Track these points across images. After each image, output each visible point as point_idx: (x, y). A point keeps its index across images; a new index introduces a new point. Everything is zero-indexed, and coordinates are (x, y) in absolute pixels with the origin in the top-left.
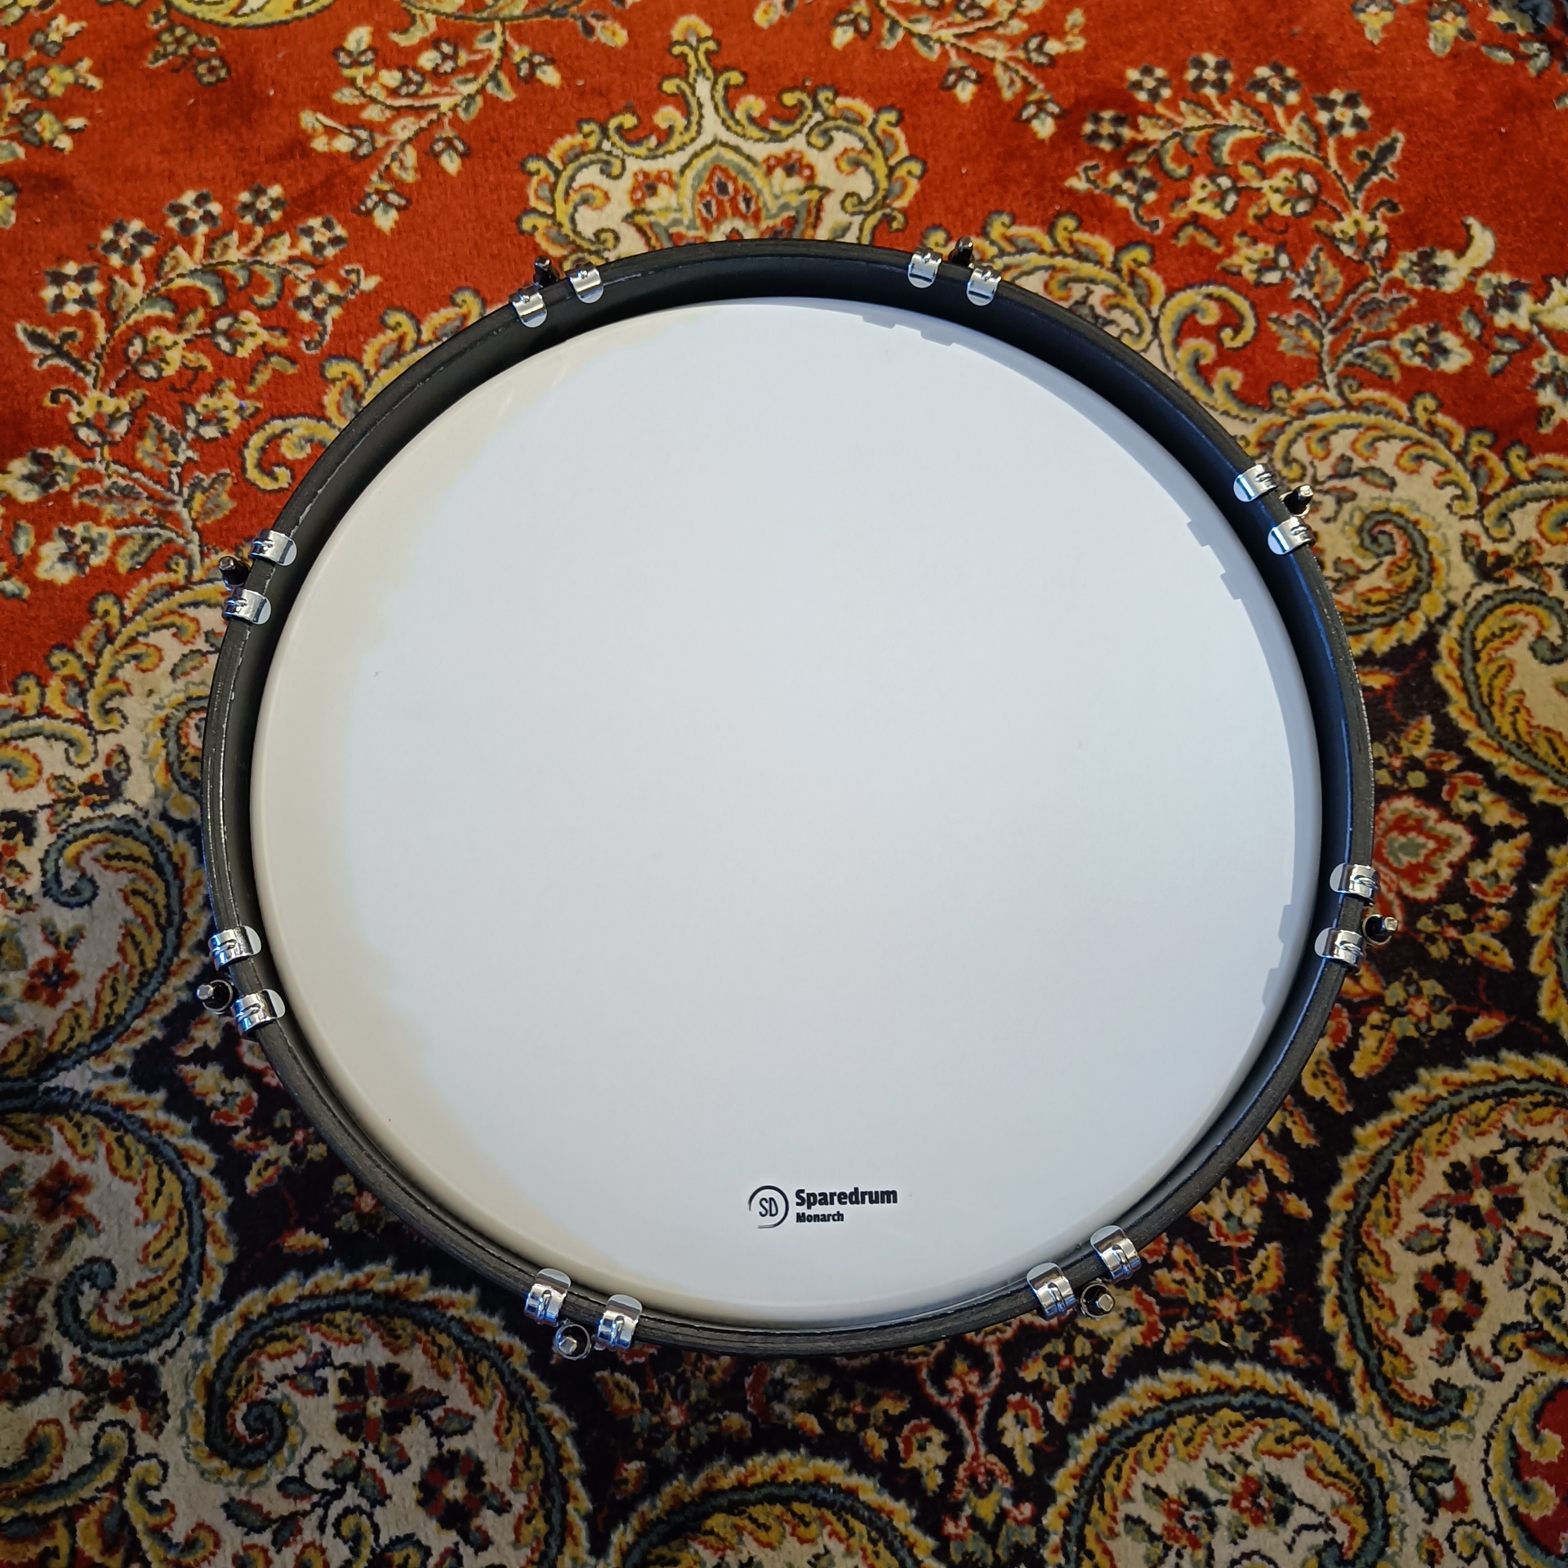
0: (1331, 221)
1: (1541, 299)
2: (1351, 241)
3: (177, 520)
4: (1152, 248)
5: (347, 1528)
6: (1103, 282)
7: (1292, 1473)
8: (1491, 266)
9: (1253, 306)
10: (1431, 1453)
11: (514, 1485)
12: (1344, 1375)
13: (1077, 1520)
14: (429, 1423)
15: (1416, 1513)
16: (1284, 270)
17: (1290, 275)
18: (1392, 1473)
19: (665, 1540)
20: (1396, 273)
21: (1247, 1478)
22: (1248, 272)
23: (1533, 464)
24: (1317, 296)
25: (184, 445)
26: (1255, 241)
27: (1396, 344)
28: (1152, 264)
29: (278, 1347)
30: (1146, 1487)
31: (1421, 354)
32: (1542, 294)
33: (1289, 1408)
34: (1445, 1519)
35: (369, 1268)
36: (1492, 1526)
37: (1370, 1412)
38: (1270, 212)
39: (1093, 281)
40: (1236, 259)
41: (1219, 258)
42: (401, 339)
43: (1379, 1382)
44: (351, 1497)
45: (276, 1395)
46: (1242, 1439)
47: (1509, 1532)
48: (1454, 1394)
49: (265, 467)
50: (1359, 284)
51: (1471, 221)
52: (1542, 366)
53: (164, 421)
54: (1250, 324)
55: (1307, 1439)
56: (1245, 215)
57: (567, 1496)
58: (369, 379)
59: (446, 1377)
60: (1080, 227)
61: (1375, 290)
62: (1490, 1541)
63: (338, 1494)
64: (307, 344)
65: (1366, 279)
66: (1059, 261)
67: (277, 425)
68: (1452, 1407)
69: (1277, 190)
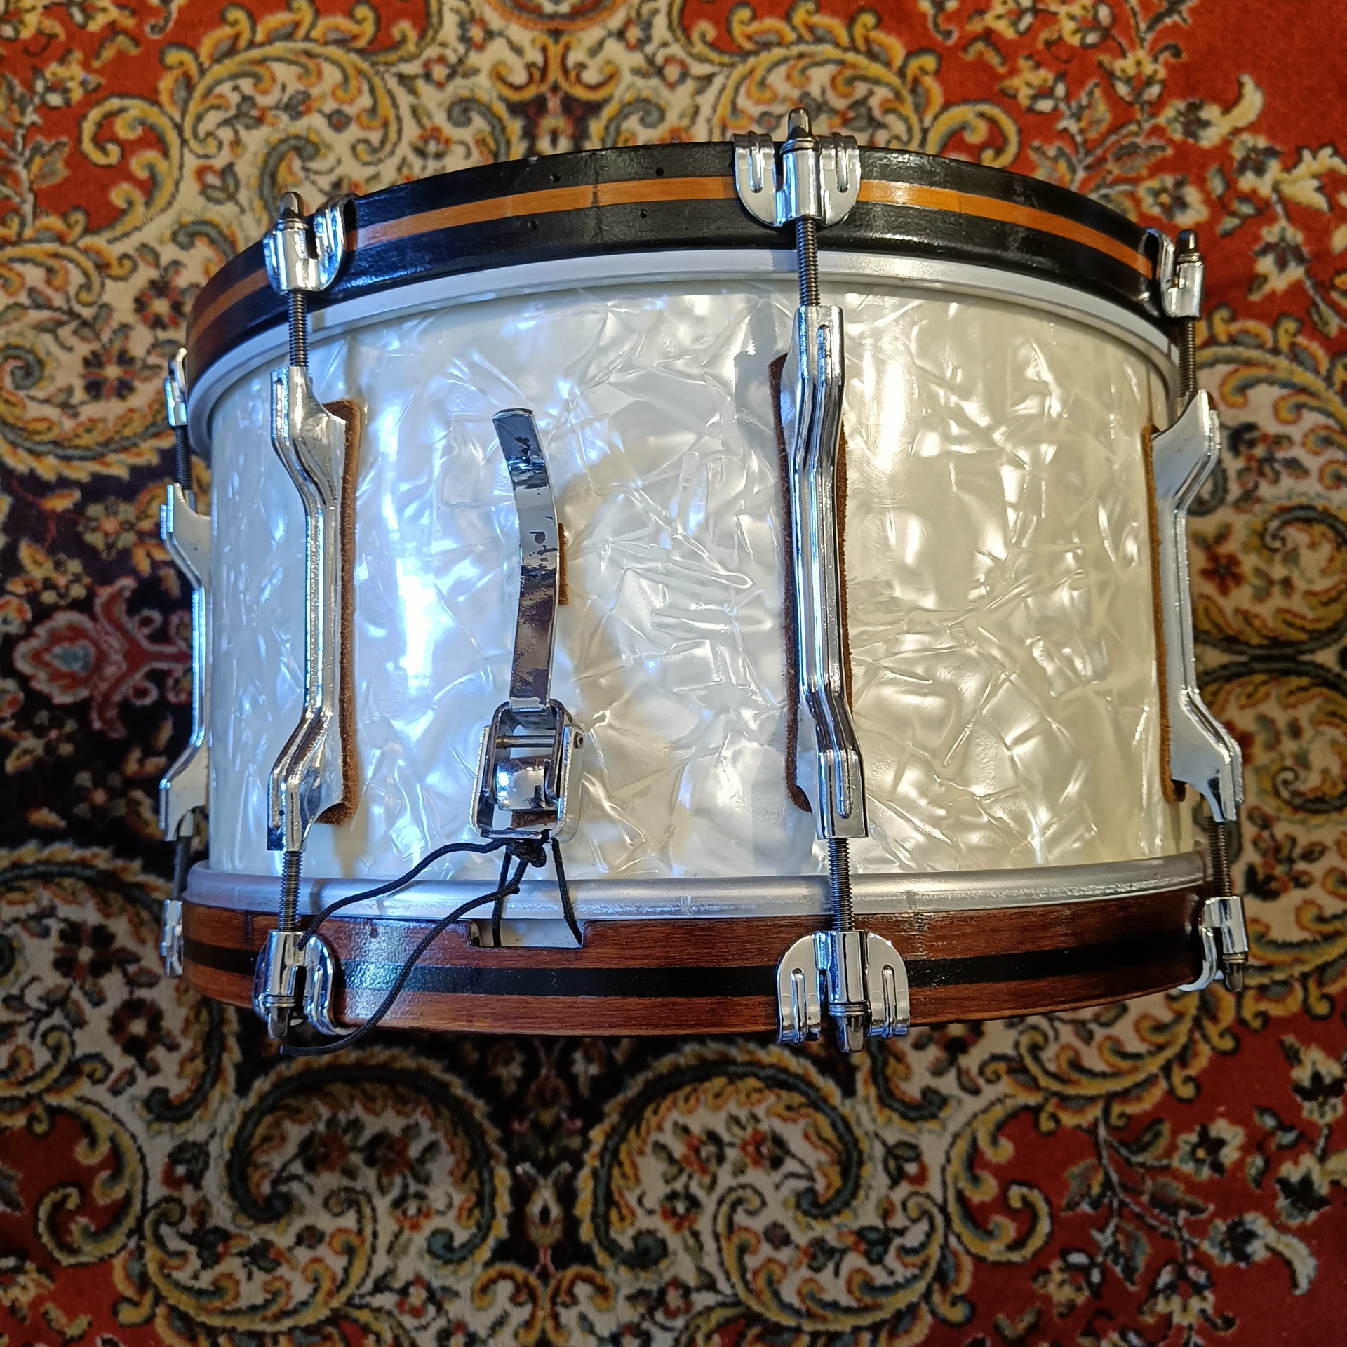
0: (1115, 57)
1: (1288, 169)
2: (1128, 80)
3: (16, 178)
4: (940, 59)
5: (52, 1040)
6: (887, 85)
7: (793, 1135)
8: (1253, 128)
9: (1020, 131)
10: (906, 1138)
11: (185, 1031)
12: (852, 1070)
13: (616, 1138)
14: (125, 974)
15: (882, 1180)
16: (1057, 99)
17: (1062, 106)
18: (871, 1147)
19: (295, 1093)
20: (1161, 120)
21: (756, 1132)
22: (1024, 95)
23: (1235, 327)
24: (1082, 131)
25: (30, 109)
26: (1038, 66)
27: (1142, 191)
28: (937, 73)
29: (16, 896)
30: (676, 1124)
31: (1162, 205)
32: (1291, 163)
33: (802, 1086)
34: (904, 1189)
35: (95, 850)
36: (939, 1199)
37: (866, 1101)
38: (1060, 38)
39: (877, 82)
40: (1016, 82)
41: (999, 78)
42: (237, 37)
43: (880, 1080)
44: (57, 1018)
45: (9, 932)
46: (760, 1101)
47: (952, 1207)
48: (937, 1100)
49: (98, 142)
50: (1123, 125)
51: (1248, 81)
52: (1270, 234)
53: (16, 82)
54: (1012, 149)
55: (811, 1111)
56: (1035, 39)
57: (223, 1047)
58: (202, 71)
59: (142, 941)
60: (879, 25)
61: (1136, 134)
62: (935, 1211)
63: (48, 1014)
64: (153, 27)
65: (1130, 121)
66: (851, 57)
67: (115, 103)
68: (934, 1109)
69: (1072, 17)
